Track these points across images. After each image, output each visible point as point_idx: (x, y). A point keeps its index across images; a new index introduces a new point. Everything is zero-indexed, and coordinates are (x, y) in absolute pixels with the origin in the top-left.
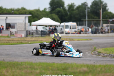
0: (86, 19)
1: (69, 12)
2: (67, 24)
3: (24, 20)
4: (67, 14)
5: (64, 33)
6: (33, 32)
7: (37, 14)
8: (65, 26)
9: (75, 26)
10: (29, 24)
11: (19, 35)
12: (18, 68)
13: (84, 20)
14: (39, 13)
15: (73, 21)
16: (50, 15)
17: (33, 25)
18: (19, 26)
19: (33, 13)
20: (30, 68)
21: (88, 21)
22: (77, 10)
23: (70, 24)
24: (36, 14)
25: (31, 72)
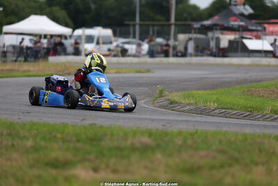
0: (134, 20)
1: (94, 3)
2: (89, 32)
4: (90, 8)
5: (83, 53)
8: (84, 38)
9: (109, 37)
13: (132, 23)
16: (48, 9)
19: (6, 3)
21: (140, 25)
23: (97, 31)
24: (13, 6)
25: (13, 145)
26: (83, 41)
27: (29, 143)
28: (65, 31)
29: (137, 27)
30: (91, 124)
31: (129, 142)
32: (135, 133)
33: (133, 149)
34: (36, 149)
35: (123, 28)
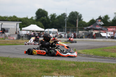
0: (65, 26)
1: (51, 20)
2: (50, 30)
3: (16, 26)
4: (50, 22)
6: (23, 35)
7: (26, 21)
8: (48, 32)
10: (20, 29)
11: (12, 38)
12: (22, 62)
13: (64, 27)
15: (55, 28)
16: (36, 22)
17: (23, 30)
18: (12, 30)
19: (22, 20)
20: (32, 63)
21: (67, 28)
22: (58, 19)
23: (53, 30)
24: (25, 21)
25: (33, 66)
27: (38, 65)
28: (42, 30)
29: (66, 28)
30: (56, 60)
31: (69, 65)
32: (70, 63)
33: (70, 67)
34: (41, 67)
35: (61, 29)
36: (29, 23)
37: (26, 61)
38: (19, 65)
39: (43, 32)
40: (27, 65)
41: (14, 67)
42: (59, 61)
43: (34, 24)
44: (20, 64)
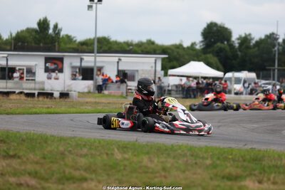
0: (274, 66)
1: (240, 51)
2: (237, 75)
3: (153, 65)
4: (237, 55)
5: (233, 93)
6: (170, 88)
7: (178, 53)
8: (233, 79)
9: (254, 79)
10: (163, 72)
12: (169, 154)
13: (272, 68)
14: (180, 51)
15: (250, 70)
16: (203, 56)
17: (170, 75)
19: (169, 51)
20: (192, 156)
21: (279, 70)
22: (256, 49)
23: (244, 75)
24: (175, 53)
25: (196, 163)
26: (233, 82)
27: (208, 162)
28: (219, 74)
29: (276, 71)
30: (252, 148)
34: (214, 166)
35: (265, 72)
36: (187, 57)
37: (180, 151)
38: (162, 162)
39: (221, 79)
40: (180, 162)
41: (149, 165)
42: (260, 151)
43: (199, 61)
44: (163, 160)
